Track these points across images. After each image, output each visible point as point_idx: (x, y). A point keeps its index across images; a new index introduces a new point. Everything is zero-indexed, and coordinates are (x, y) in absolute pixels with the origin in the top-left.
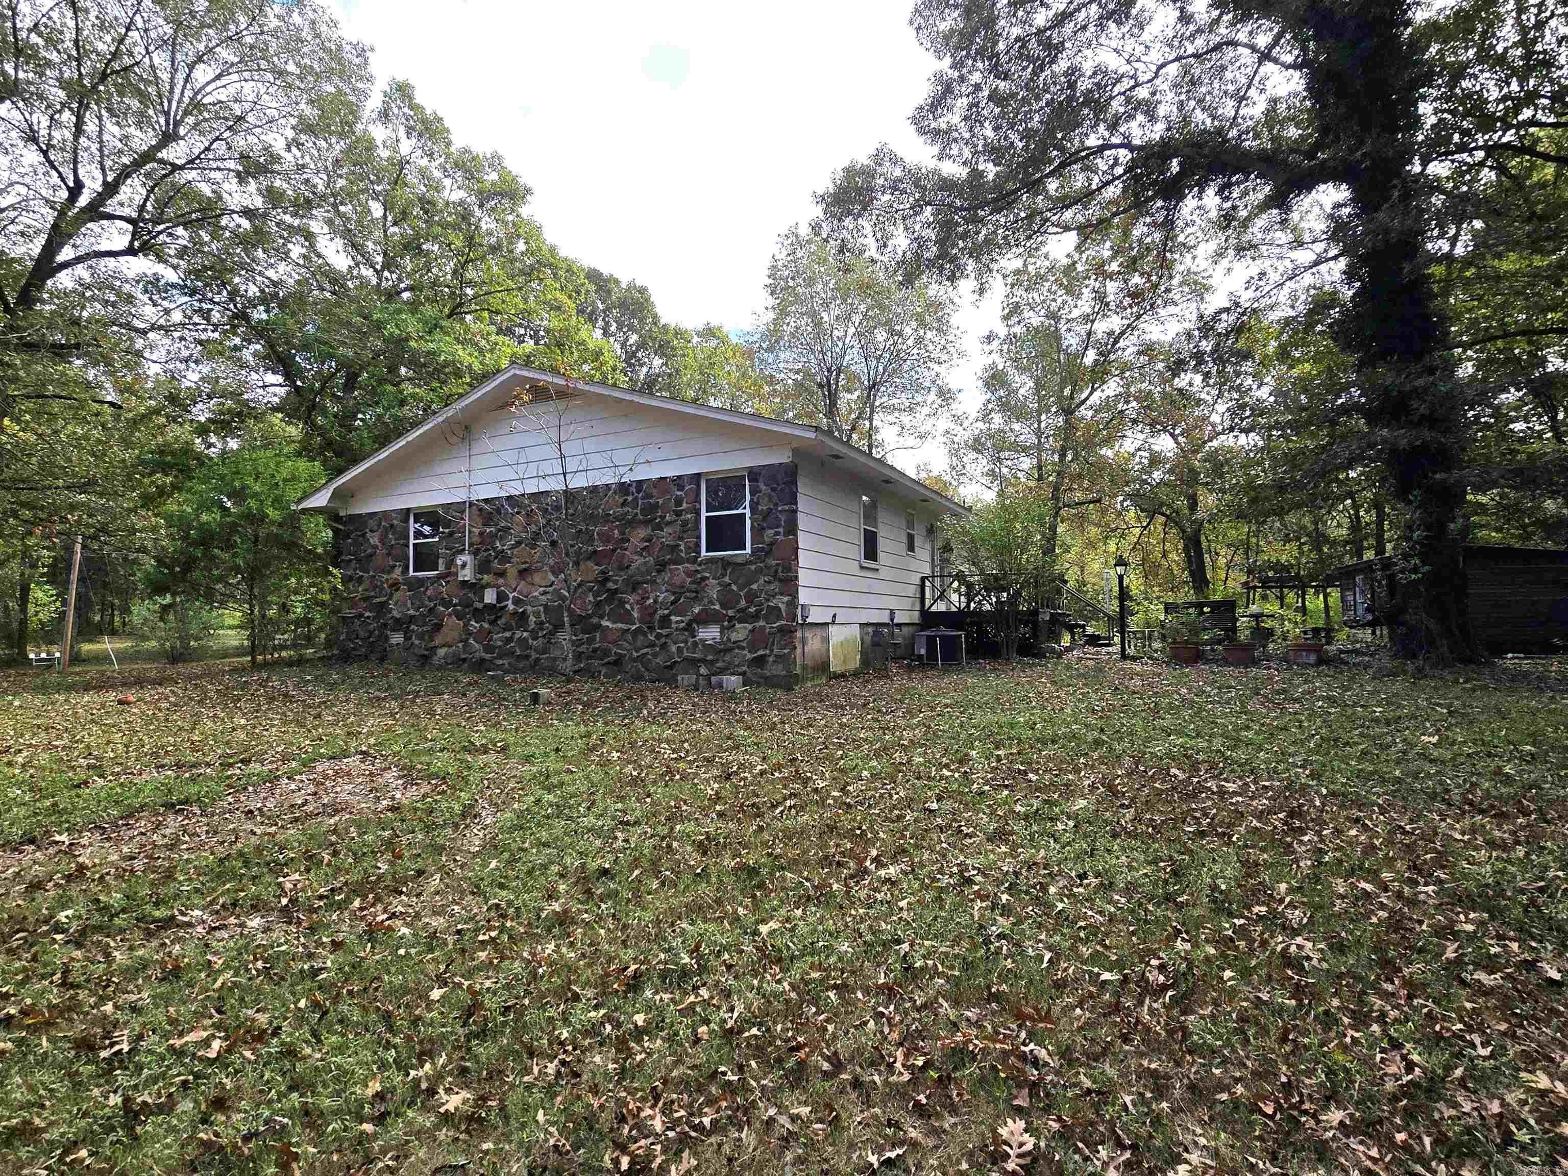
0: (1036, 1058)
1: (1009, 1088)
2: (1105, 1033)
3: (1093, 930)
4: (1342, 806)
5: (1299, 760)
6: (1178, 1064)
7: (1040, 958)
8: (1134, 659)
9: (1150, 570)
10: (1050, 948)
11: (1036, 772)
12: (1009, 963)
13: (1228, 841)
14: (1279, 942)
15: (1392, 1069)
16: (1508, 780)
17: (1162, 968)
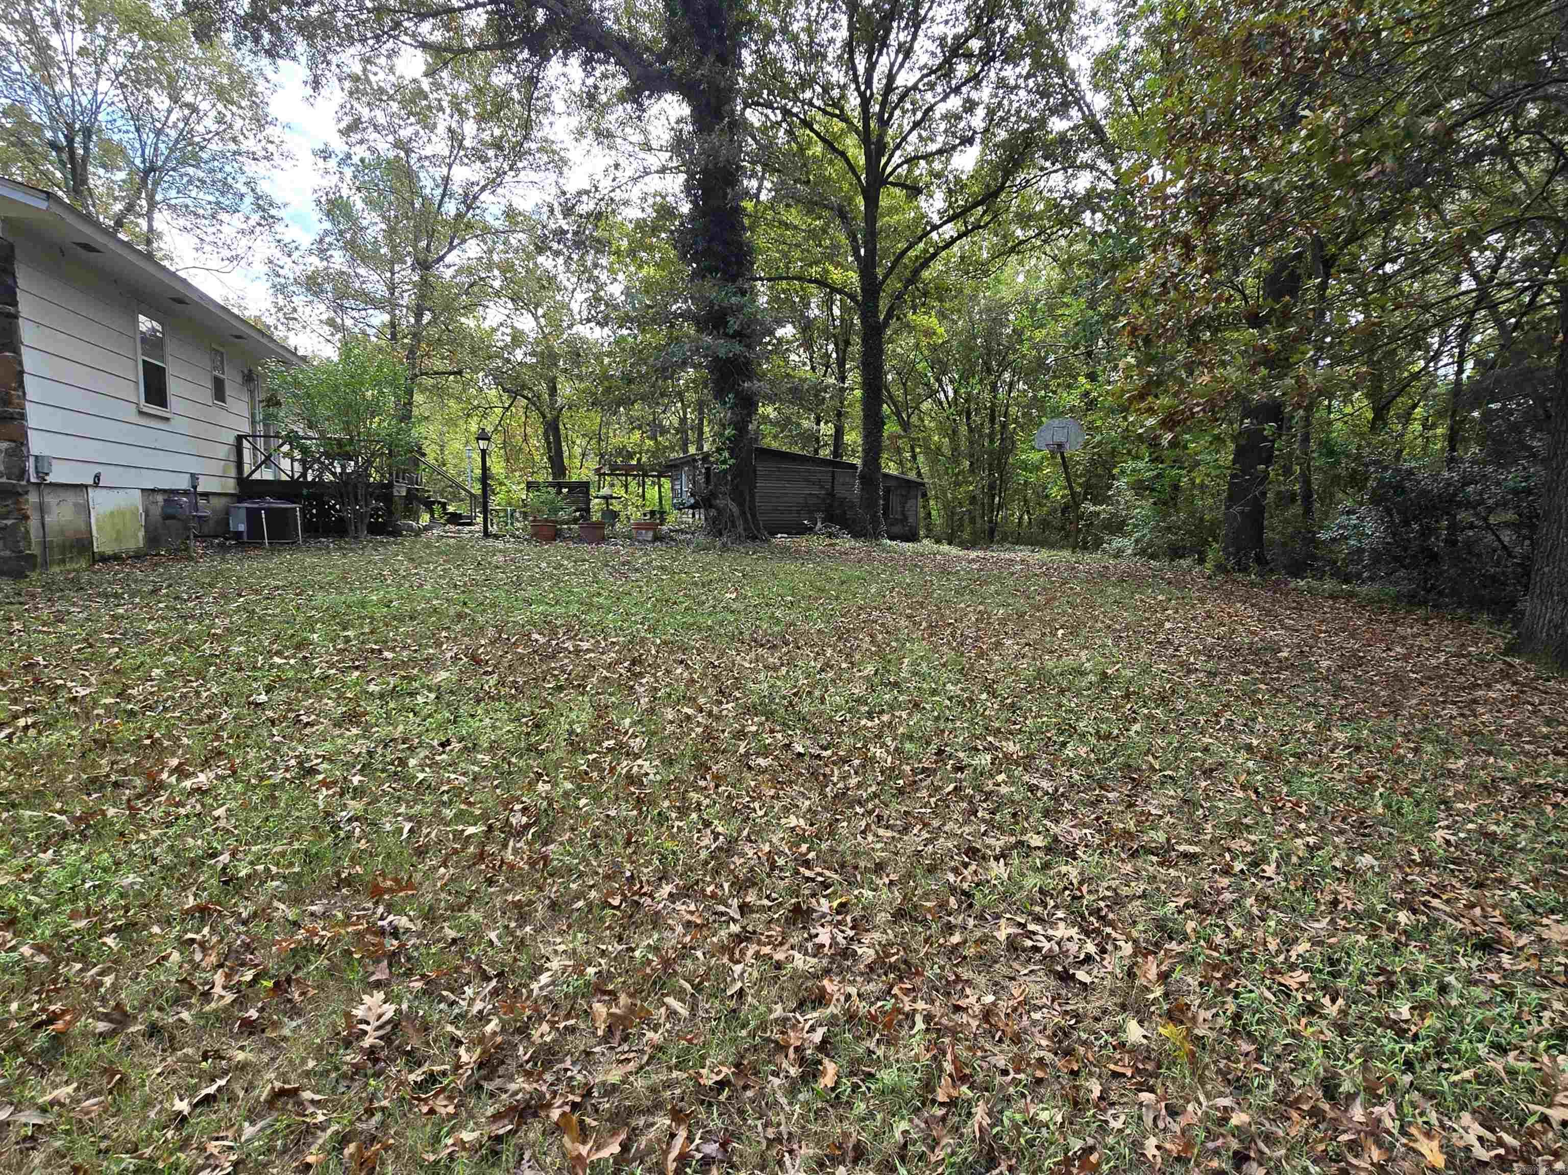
0: (396, 928)
1: (364, 966)
2: (470, 884)
3: (457, 791)
4: (671, 652)
5: (639, 618)
6: (541, 889)
7: (400, 831)
8: (496, 537)
9: (511, 455)
10: (410, 819)
11: (393, 649)
12: (363, 845)
13: (581, 688)
14: (624, 766)
15: (706, 842)
16: (778, 621)
17: (525, 810)
